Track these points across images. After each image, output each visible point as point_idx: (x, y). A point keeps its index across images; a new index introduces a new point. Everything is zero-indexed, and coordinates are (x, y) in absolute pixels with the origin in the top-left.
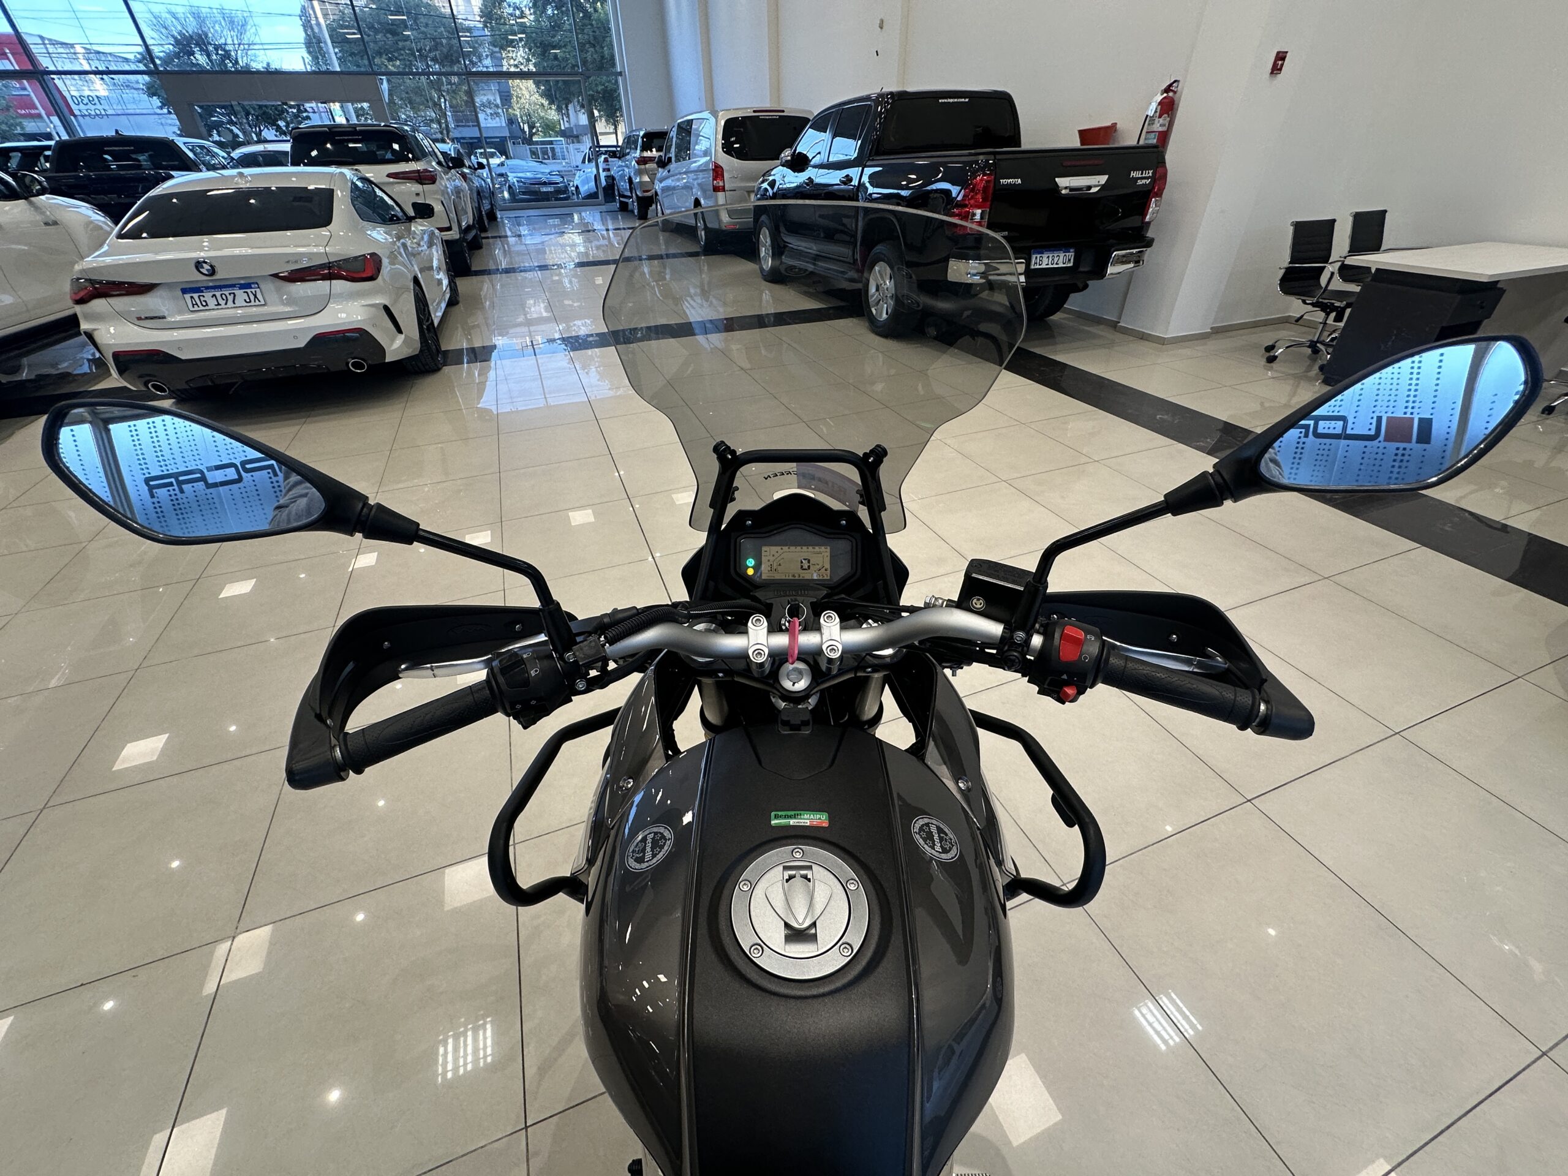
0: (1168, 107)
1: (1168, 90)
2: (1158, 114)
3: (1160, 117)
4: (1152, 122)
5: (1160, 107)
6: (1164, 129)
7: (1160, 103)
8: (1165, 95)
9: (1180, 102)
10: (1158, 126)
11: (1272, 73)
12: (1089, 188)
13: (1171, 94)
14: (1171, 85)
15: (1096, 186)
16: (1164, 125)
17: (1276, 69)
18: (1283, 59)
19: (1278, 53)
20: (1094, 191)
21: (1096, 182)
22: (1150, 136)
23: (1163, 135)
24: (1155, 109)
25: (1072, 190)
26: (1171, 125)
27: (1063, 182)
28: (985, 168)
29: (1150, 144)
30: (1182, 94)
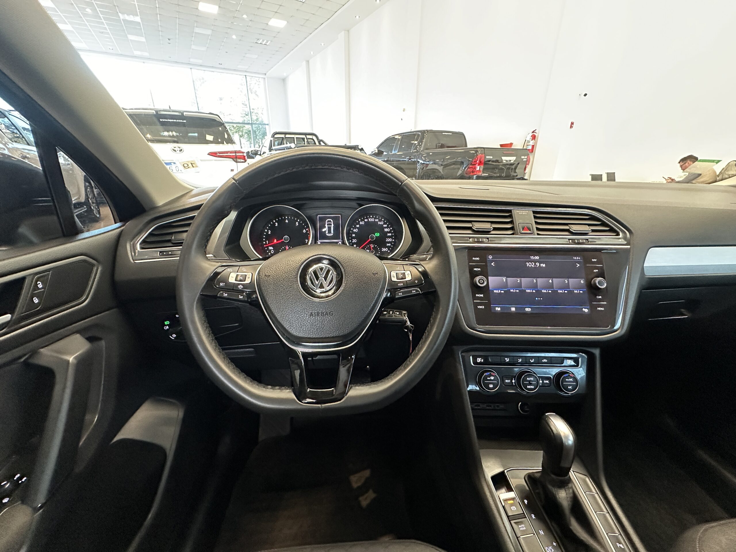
0: (534, 137)
1: (533, 132)
2: (531, 139)
3: (532, 140)
4: (529, 142)
5: (531, 138)
6: (533, 144)
7: (531, 136)
8: (533, 134)
9: (538, 136)
10: (532, 143)
11: (570, 128)
12: (510, 161)
13: (534, 133)
14: (534, 131)
15: (513, 160)
16: (533, 143)
17: (571, 127)
18: (573, 124)
19: (572, 122)
20: (512, 161)
21: (513, 159)
22: (528, 146)
23: (533, 146)
24: (529, 138)
25: (506, 161)
26: (536, 143)
27: (504, 158)
28: (482, 152)
29: (528, 148)
30: (539, 134)
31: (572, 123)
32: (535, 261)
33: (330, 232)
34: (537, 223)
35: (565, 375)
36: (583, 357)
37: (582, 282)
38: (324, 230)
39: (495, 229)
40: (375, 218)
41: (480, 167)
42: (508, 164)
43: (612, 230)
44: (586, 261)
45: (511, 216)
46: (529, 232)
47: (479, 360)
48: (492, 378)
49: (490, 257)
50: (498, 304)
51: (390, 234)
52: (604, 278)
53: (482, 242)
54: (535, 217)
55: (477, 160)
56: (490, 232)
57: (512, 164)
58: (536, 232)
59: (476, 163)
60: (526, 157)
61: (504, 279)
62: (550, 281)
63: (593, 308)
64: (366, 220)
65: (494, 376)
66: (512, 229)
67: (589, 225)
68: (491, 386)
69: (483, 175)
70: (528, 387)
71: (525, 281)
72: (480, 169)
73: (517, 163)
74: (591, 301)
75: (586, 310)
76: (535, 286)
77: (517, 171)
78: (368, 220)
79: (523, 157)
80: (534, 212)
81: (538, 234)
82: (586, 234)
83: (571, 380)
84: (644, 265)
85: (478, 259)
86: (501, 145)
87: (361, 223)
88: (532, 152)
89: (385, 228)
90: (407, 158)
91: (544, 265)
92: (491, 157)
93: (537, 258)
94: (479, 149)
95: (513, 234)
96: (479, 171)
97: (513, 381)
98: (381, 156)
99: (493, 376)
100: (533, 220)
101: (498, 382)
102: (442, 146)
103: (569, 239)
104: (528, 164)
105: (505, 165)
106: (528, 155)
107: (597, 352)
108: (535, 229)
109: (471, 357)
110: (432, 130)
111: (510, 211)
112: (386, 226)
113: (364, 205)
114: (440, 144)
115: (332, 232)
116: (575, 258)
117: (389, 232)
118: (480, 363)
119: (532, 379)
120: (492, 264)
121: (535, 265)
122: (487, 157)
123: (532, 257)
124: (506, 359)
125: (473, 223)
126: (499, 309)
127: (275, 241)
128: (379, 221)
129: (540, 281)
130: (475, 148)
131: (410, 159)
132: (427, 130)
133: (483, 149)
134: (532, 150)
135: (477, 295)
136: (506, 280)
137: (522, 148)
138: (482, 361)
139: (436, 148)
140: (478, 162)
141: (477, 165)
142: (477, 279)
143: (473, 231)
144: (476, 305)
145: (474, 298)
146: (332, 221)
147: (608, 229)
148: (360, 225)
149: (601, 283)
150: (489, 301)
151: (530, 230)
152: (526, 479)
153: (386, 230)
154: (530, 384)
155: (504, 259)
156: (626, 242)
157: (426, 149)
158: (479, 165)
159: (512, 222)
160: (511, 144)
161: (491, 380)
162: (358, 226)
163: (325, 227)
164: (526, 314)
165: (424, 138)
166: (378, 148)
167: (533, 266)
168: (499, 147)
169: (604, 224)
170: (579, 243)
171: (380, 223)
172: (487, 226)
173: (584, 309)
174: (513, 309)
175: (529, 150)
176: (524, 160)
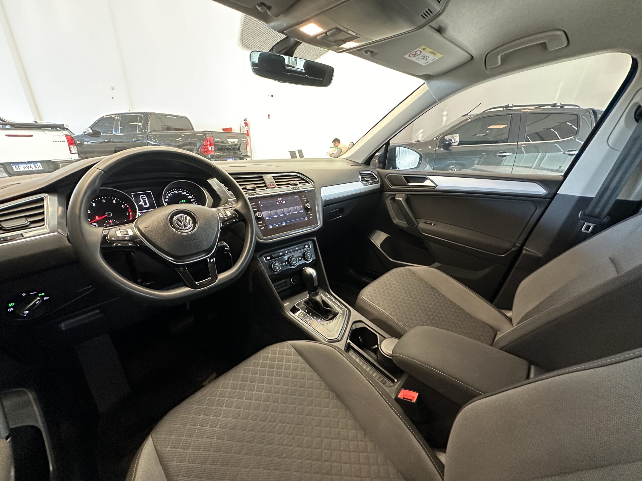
0: (246, 124)
1: (245, 120)
3: (246, 126)
4: (243, 128)
5: (245, 124)
6: (247, 129)
7: (244, 123)
8: (245, 121)
9: (249, 123)
12: (234, 142)
13: (246, 121)
14: (245, 119)
17: (269, 118)
20: (236, 143)
21: (236, 141)
22: (244, 131)
23: (247, 131)
24: (243, 125)
25: (231, 142)
26: (249, 128)
27: (229, 140)
28: (210, 135)
29: (244, 132)
30: (249, 122)
31: (269, 116)
32: (280, 201)
33: (146, 204)
34: (276, 182)
35: (306, 253)
36: (311, 243)
37: (301, 207)
38: (140, 203)
39: (258, 187)
40: (179, 191)
41: (211, 147)
42: (233, 145)
43: (307, 182)
44: (301, 197)
45: (263, 180)
46: (274, 187)
47: (268, 258)
48: (277, 264)
49: (260, 202)
50: (270, 224)
51: (193, 200)
52: (309, 203)
53: (253, 195)
54: (275, 179)
55: (208, 142)
56: (255, 189)
57: (236, 145)
58: (277, 186)
59: (208, 144)
60: (245, 139)
61: (269, 212)
62: (289, 209)
63: (308, 218)
64: (172, 193)
65: (278, 263)
66: (266, 186)
67: (298, 180)
68: (277, 268)
69: (216, 154)
70: (293, 263)
71: (279, 211)
72: (212, 149)
73: (239, 144)
74: (307, 215)
75: (306, 219)
76: (283, 213)
77: (241, 150)
78: (174, 192)
79: (243, 139)
80: (273, 177)
81: (278, 187)
82: (297, 185)
83: (309, 254)
84: (322, 195)
85: (254, 204)
86: (223, 129)
87: (169, 195)
88: (248, 135)
89: (188, 196)
90: (134, 139)
91: (284, 202)
92: (219, 139)
93: (281, 199)
94: (207, 133)
95: (267, 189)
96: (212, 151)
97: (286, 263)
98: (99, 137)
99: (276, 263)
100: (274, 181)
101: (280, 265)
102: (168, 129)
103: (292, 188)
104: (248, 145)
105: (231, 146)
106: (246, 138)
107: (315, 239)
108: (276, 185)
109: (264, 258)
110: (155, 113)
111: (262, 177)
112: (188, 195)
113: (171, 182)
114: (166, 127)
115: (148, 203)
116: (296, 196)
117: (192, 199)
118: (269, 260)
119: (294, 258)
120: (262, 205)
121: (281, 202)
122: (215, 139)
123: (278, 199)
124: (280, 253)
125: (245, 185)
126: (271, 227)
127: (97, 218)
128: (182, 192)
129: (285, 210)
130: (203, 132)
131: (138, 140)
132: (149, 113)
133: (210, 133)
134: (248, 134)
135: (259, 223)
136: (270, 212)
137: (240, 132)
138: (270, 258)
139: (163, 130)
140: (208, 143)
141: (208, 145)
142: (257, 214)
143: (247, 189)
144: (260, 227)
145: (258, 224)
146: (145, 196)
147: (305, 181)
148: (169, 196)
149: (308, 205)
150: (266, 224)
151: (274, 186)
152: (304, 303)
153: (189, 197)
154: (294, 261)
155: (267, 202)
156: (313, 186)
157: (154, 131)
158: (210, 146)
159: (264, 183)
160: (231, 129)
161: (277, 265)
162: (167, 197)
163: (141, 201)
164: (284, 226)
165: (148, 120)
166: (91, 127)
167: (280, 203)
168: (222, 131)
169: (303, 179)
170: (296, 189)
171: (183, 193)
172: (253, 186)
173: (305, 219)
174: (277, 226)
175: (245, 133)
176: (244, 141)
